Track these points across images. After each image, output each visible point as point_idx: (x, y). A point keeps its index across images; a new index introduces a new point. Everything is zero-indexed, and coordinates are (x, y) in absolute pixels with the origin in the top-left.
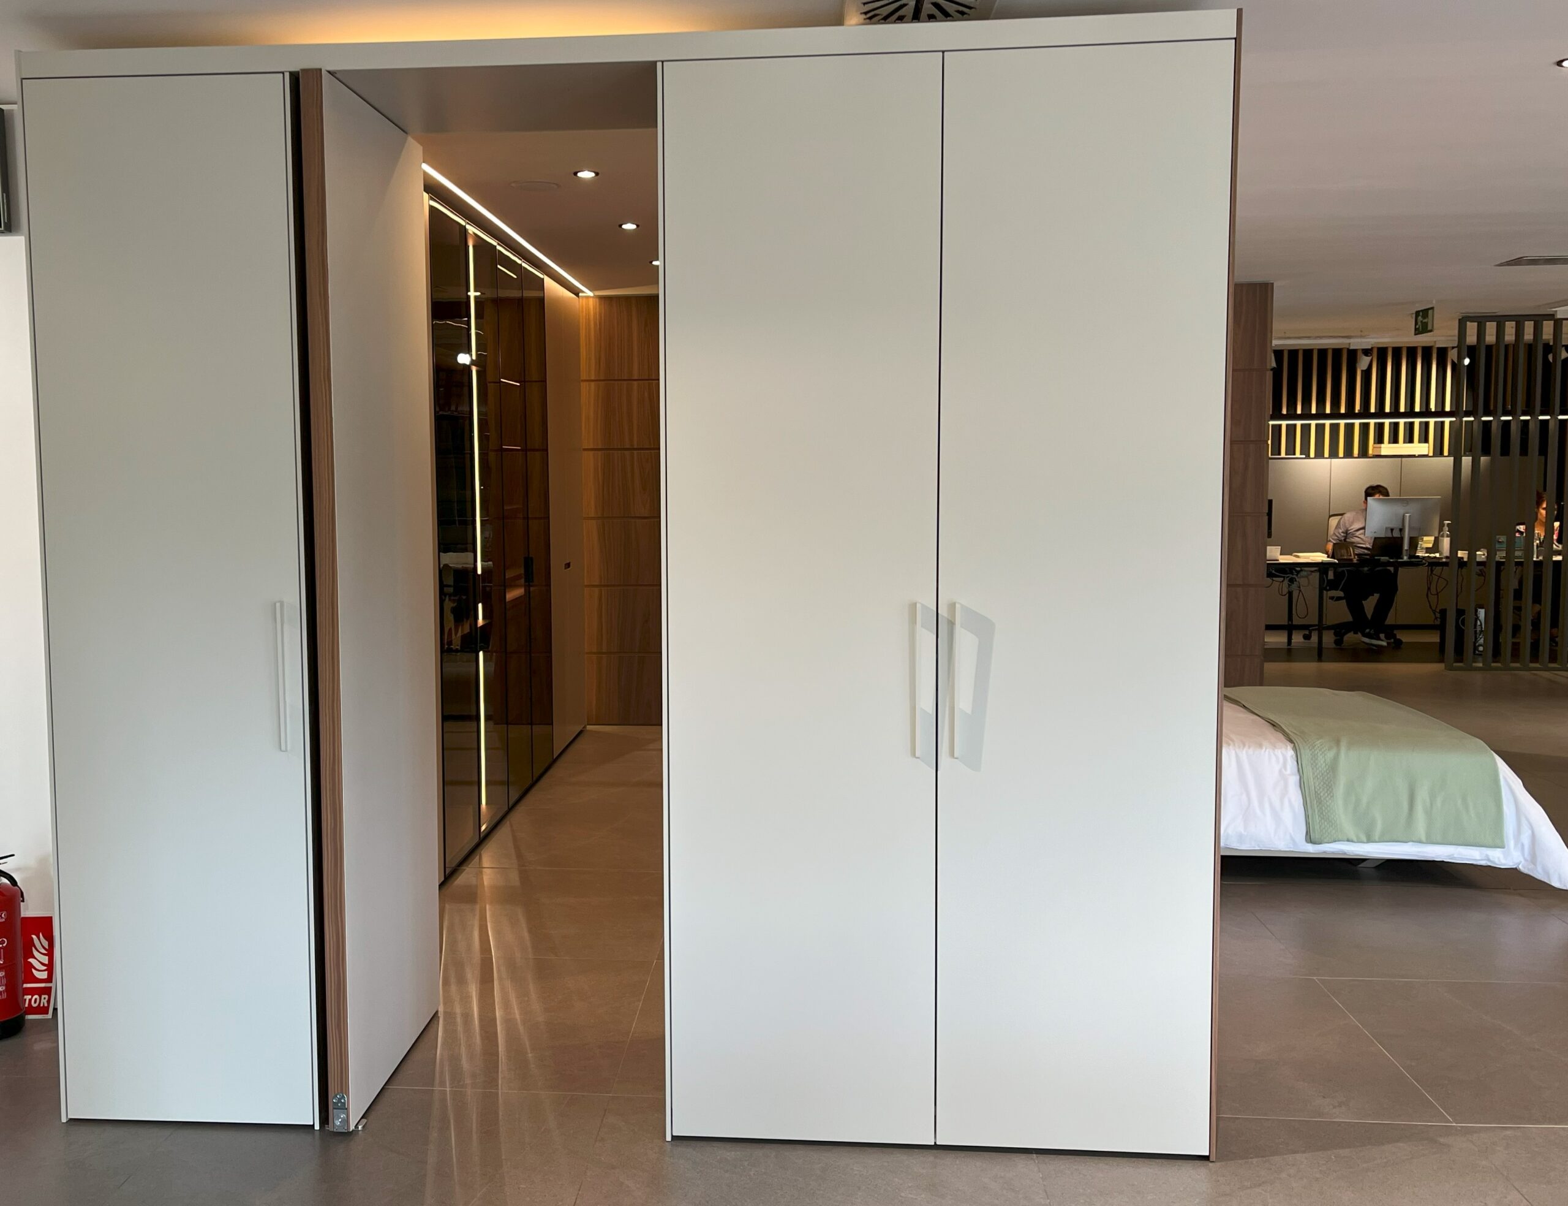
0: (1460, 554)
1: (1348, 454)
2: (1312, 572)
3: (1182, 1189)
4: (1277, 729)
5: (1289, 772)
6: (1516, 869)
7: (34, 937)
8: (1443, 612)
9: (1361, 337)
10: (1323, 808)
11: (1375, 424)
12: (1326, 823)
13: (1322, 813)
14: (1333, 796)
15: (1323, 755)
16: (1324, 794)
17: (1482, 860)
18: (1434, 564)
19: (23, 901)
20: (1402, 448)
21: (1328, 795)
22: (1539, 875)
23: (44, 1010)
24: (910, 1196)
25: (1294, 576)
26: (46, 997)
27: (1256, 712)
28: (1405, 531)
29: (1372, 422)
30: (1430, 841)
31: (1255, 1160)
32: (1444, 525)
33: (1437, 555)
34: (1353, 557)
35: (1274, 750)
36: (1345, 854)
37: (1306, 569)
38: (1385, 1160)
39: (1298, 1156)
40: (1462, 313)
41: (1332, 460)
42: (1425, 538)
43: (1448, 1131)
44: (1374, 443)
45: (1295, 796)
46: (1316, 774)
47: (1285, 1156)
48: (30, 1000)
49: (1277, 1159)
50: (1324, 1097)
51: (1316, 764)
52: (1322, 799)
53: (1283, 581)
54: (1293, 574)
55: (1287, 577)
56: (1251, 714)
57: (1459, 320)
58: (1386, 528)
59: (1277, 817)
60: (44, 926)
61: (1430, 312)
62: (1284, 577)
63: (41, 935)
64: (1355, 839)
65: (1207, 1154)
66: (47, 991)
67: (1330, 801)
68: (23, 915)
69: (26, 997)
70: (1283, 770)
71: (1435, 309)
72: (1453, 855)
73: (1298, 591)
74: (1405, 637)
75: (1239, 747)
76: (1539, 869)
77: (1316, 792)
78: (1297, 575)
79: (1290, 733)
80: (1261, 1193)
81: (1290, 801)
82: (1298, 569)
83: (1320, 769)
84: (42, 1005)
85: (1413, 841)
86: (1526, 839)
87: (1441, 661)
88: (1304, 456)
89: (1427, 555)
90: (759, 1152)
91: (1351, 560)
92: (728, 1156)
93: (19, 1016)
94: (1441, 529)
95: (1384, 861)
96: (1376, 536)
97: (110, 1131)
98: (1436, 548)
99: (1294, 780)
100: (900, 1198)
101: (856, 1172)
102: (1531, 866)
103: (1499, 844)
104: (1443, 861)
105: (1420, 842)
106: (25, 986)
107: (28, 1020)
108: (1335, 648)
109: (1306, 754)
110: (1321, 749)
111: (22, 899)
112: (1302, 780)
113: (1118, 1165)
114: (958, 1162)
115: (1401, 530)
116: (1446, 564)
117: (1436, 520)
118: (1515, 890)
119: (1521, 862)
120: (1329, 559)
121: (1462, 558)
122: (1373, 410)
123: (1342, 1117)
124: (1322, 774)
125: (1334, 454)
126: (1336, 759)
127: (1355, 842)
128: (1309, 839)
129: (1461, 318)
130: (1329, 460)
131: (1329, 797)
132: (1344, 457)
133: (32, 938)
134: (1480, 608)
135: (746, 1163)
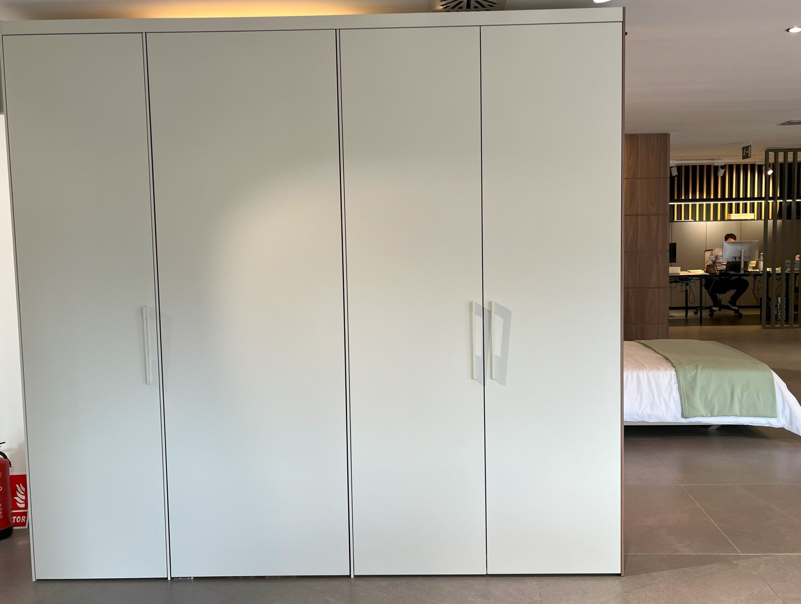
0: (768, 269)
1: (715, 219)
2: (697, 279)
3: (606, 590)
4: (668, 361)
5: (673, 382)
6: (783, 428)
7: (17, 485)
8: (761, 299)
9: (719, 159)
10: (690, 400)
11: (728, 204)
12: (691, 408)
13: (689, 403)
14: (694, 394)
15: (690, 373)
16: (690, 393)
17: (766, 424)
18: (756, 275)
19: (11, 467)
20: (741, 216)
21: (692, 393)
22: (794, 431)
23: (23, 524)
24: (472, 600)
25: (688, 282)
26: (25, 517)
27: (659, 352)
28: (741, 258)
29: (727, 203)
30: (741, 415)
31: (643, 575)
32: (761, 255)
33: (758, 270)
34: (716, 272)
35: (665, 371)
36: (701, 423)
37: (694, 278)
38: (706, 572)
39: (664, 572)
40: (767, 148)
41: (707, 222)
42: (752, 262)
43: (738, 557)
44: (728, 213)
45: (676, 395)
46: (686, 383)
47: (658, 572)
48: (16, 519)
49: (653, 574)
50: (679, 543)
51: (687, 378)
52: (689, 396)
53: (682, 285)
54: (687, 281)
55: (685, 282)
56: (657, 354)
57: (766, 151)
58: (733, 257)
59: (667, 404)
60: (22, 479)
61: (749, 147)
62: (683, 283)
63: (21, 484)
64: (705, 415)
65: (620, 573)
66: (25, 514)
67: (693, 397)
68: (11, 474)
69: (13, 517)
70: (670, 382)
71: (752, 146)
72: (752, 422)
73: (690, 290)
74: (744, 312)
75: (648, 371)
76: (794, 428)
77: (686, 392)
78: (689, 281)
79: (674, 363)
80: (644, 590)
81: (674, 398)
82: (690, 278)
83: (688, 381)
84: (22, 521)
85: (733, 416)
86: (787, 413)
87: (760, 324)
88: (693, 220)
89: (753, 270)
90: (397, 581)
91: (716, 273)
92: (382, 584)
93: (10, 527)
94: (759, 257)
95: (720, 426)
96: (728, 261)
97: (59, 586)
98: (757, 267)
99: (675, 386)
100: (468, 601)
101: (447, 590)
102: (790, 427)
103: (774, 416)
104: (748, 425)
105: (737, 416)
106: (13, 511)
107: (14, 529)
108: (710, 319)
109: (681, 374)
110: (689, 371)
111: (10, 466)
112: (679, 386)
113: (576, 580)
114: (497, 582)
115: (740, 258)
116: (761, 275)
117: (757, 252)
118: (782, 438)
119: (785, 424)
120: (705, 273)
121: (770, 272)
122: (727, 197)
123: (687, 552)
124: (689, 383)
125: (708, 219)
126: (696, 376)
127: (705, 417)
128: (683, 416)
129: (766, 150)
130: (706, 222)
131: (693, 394)
132: (713, 221)
133: (16, 487)
134: (779, 297)
135: (391, 587)
